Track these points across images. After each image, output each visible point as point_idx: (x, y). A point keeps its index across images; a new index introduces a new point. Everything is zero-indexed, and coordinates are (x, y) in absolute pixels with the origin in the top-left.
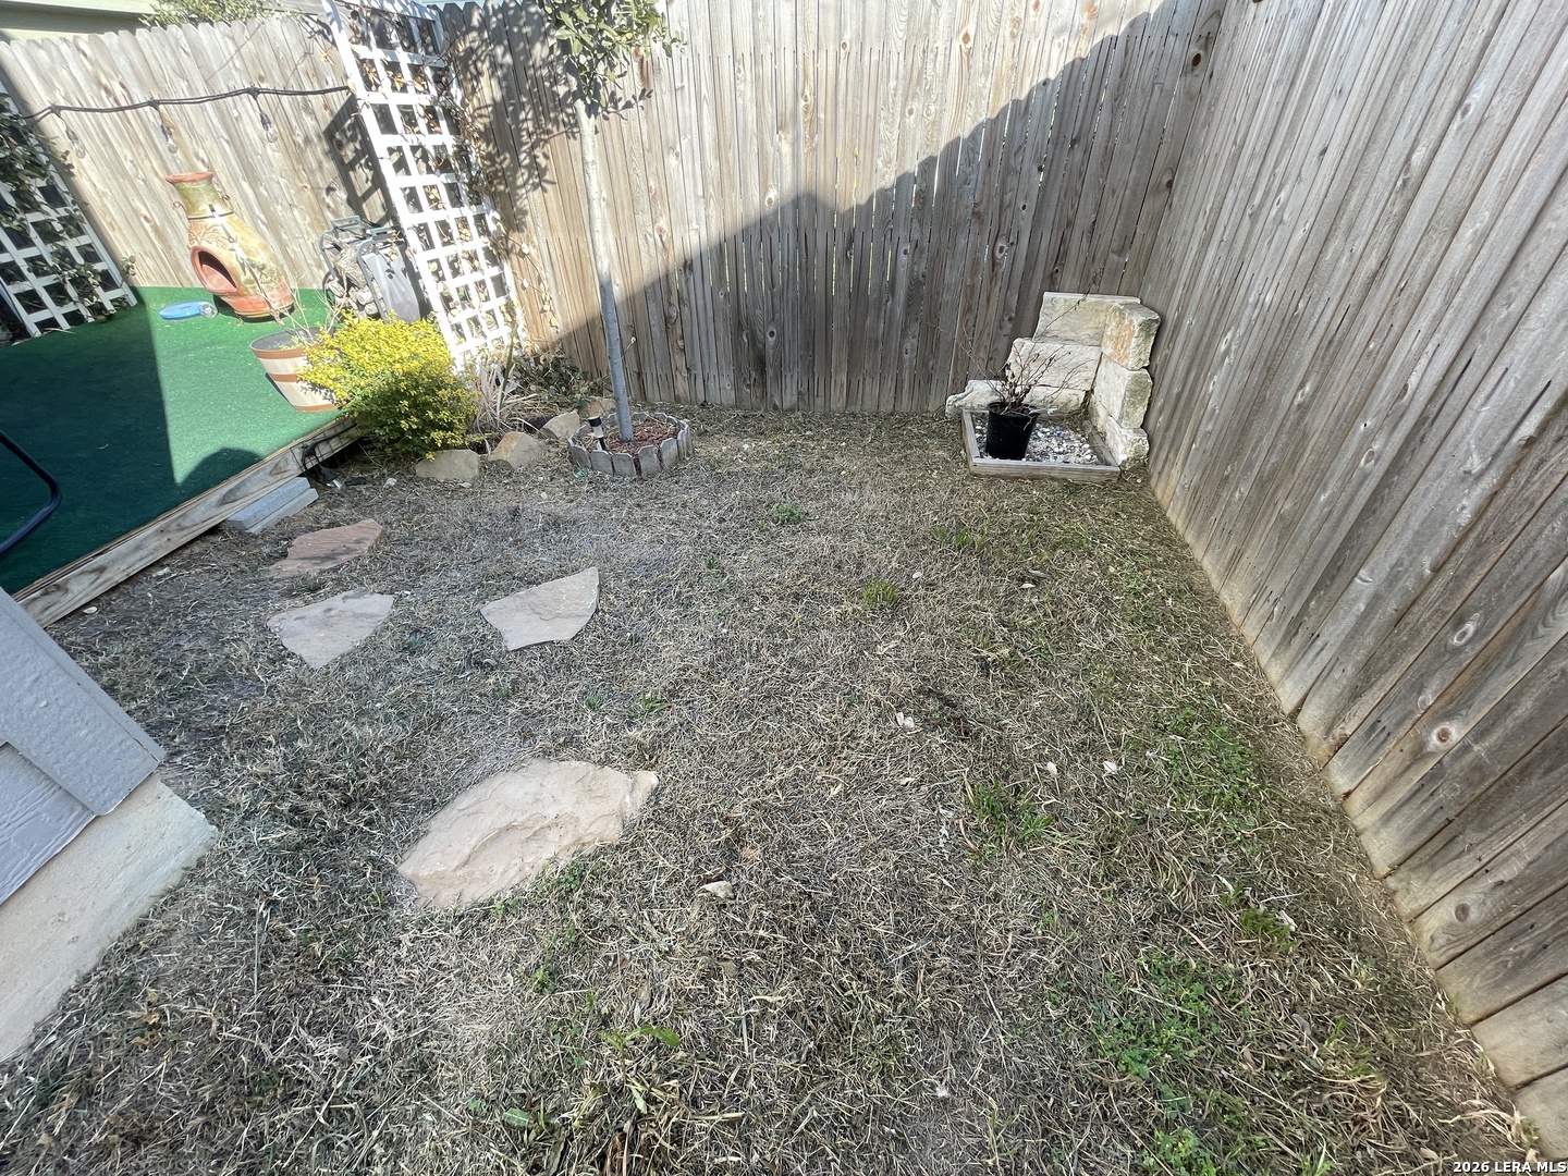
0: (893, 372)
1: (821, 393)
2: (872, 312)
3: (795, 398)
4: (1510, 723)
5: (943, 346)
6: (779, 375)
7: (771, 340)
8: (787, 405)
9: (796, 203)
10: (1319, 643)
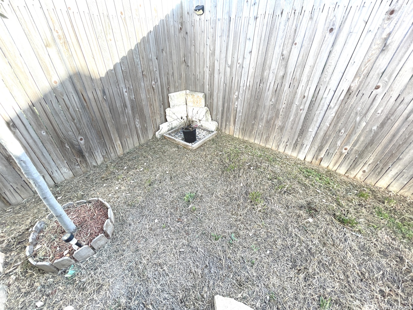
0: (135, 133)
1: (112, 151)
2: (121, 116)
3: (102, 159)
4: (360, 142)
5: (147, 119)
6: (92, 154)
7: (82, 142)
8: (99, 163)
9: (70, 78)
10: (305, 145)
